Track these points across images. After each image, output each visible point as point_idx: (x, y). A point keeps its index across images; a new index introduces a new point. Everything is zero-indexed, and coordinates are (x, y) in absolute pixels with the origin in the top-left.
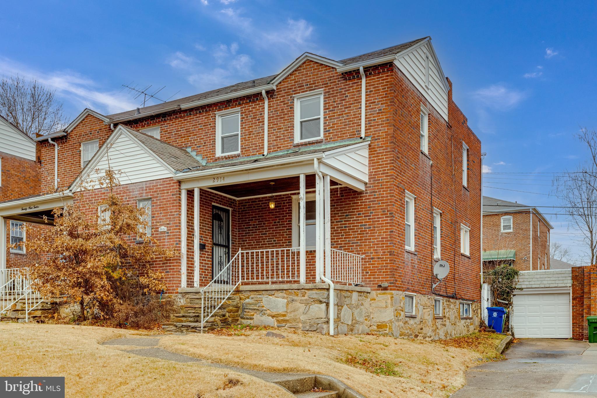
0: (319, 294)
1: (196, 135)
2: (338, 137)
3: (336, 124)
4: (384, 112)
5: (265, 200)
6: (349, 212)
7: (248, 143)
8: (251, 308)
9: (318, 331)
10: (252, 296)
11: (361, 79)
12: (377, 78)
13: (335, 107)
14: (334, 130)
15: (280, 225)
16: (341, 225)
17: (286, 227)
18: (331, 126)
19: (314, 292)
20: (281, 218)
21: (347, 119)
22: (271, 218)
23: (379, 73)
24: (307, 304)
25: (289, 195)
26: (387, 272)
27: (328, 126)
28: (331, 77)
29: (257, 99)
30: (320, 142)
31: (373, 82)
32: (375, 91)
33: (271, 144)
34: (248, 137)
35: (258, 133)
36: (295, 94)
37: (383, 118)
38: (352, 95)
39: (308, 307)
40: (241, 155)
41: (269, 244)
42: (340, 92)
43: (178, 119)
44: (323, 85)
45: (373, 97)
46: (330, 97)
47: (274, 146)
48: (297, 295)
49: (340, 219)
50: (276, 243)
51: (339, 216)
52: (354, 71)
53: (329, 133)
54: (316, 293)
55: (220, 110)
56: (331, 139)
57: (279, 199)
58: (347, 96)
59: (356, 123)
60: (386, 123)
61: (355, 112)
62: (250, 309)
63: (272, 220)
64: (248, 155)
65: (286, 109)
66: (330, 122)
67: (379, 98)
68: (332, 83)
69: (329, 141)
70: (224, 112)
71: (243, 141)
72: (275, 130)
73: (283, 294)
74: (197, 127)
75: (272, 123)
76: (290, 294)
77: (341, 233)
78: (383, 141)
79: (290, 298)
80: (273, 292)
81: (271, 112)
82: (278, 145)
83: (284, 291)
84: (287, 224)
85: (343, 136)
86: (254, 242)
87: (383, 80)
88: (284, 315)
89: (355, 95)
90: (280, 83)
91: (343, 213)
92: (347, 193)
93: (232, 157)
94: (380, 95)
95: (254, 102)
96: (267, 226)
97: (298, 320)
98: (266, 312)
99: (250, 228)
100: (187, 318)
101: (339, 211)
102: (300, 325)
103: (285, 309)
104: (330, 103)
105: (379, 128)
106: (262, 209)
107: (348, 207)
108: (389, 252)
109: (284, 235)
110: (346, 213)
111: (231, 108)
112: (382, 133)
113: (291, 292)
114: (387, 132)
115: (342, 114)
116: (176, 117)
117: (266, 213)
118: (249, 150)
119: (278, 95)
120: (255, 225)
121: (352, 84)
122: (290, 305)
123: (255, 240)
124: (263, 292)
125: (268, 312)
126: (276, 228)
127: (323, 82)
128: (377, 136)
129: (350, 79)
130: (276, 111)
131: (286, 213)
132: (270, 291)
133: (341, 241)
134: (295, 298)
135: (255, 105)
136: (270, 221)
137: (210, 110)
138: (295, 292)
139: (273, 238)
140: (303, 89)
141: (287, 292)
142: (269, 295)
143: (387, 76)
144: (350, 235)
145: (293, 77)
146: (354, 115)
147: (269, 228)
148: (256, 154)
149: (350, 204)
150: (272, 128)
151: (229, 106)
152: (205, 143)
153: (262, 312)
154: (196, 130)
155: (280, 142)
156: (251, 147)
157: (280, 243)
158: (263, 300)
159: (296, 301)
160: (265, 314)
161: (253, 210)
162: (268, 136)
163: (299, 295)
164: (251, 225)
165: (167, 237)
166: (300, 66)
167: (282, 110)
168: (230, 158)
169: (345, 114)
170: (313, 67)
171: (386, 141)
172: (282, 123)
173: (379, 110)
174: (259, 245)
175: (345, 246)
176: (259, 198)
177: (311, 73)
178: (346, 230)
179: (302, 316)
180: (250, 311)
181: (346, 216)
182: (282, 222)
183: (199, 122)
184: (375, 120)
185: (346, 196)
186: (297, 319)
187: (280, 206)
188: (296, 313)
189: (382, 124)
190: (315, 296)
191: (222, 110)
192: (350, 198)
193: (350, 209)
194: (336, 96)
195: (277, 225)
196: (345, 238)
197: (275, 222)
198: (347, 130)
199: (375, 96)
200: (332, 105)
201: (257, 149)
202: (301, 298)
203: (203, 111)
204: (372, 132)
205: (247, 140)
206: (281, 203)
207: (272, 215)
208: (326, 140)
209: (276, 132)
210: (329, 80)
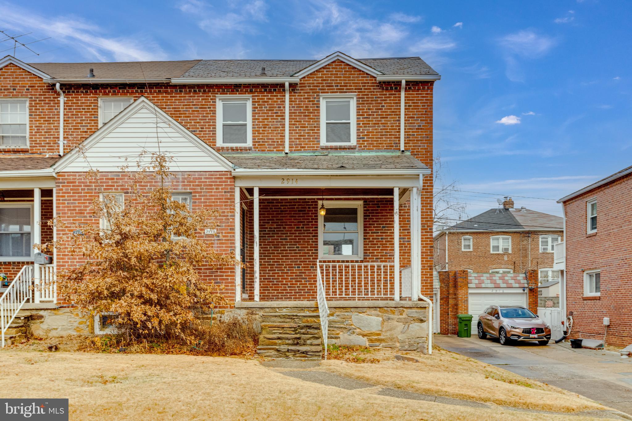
0: (419, 312)
1: (188, 117)
2: (374, 146)
3: (372, 132)
4: (423, 129)
5: (285, 203)
6: (386, 224)
7: (262, 136)
8: (337, 326)
9: (418, 350)
10: (338, 313)
11: (400, 91)
12: (417, 94)
13: (370, 115)
14: (369, 138)
15: (304, 230)
16: (376, 236)
17: (312, 233)
18: (366, 133)
19: (414, 310)
20: (306, 223)
21: (384, 129)
22: (293, 222)
23: (419, 89)
24: (406, 322)
25: (316, 200)
26: (427, 286)
27: (362, 132)
28: (365, 83)
29: (275, 90)
30: (352, 149)
31: (412, 97)
32: (414, 106)
33: (293, 142)
34: (263, 131)
35: (276, 128)
36: (322, 92)
37: (423, 135)
38: (389, 106)
39: (407, 326)
40: (253, 149)
41: (290, 250)
42: (375, 101)
43: (161, 94)
44: (355, 89)
45: (412, 112)
46: (364, 104)
47: (297, 144)
48: (394, 313)
49: (376, 230)
50: (299, 250)
51: (374, 227)
52: (393, 82)
53: (364, 141)
54: (416, 312)
55: (223, 93)
56: (365, 146)
57: (303, 202)
58: (383, 106)
59: (393, 135)
60: (426, 140)
61: (392, 123)
62: (335, 327)
63: (295, 225)
64: (262, 150)
65: (311, 107)
66: (365, 130)
67: (419, 114)
68: (366, 89)
69: (363, 149)
70: (228, 96)
71: (255, 133)
72: (298, 127)
73: (377, 312)
74: (191, 108)
75: (294, 119)
76: (387, 312)
77: (378, 244)
78: (423, 157)
79: (385, 316)
80: (365, 310)
81: (292, 107)
82: (301, 144)
83: (378, 309)
84: (313, 230)
85: (379, 146)
86: (270, 248)
87: (423, 97)
88: (379, 334)
89: (392, 106)
90: (304, 77)
91: (380, 224)
92: (384, 204)
93: (241, 150)
94: (420, 112)
95: (270, 92)
96: (288, 231)
97: (396, 339)
98: (355, 330)
99: (265, 231)
100: (283, 340)
101: (375, 221)
102: (398, 345)
103: (380, 328)
104: (364, 109)
105: (418, 143)
106: (281, 211)
107: (385, 219)
108: (429, 266)
109: (309, 242)
110: (383, 224)
111: (239, 94)
112: (421, 149)
113: (387, 310)
114: (427, 149)
115: (378, 124)
116: (160, 92)
117: (287, 217)
118: (264, 145)
119: (302, 90)
120: (271, 228)
121: (389, 94)
122: (386, 323)
123: (273, 245)
124: (352, 310)
125: (358, 330)
126: (299, 234)
127: (356, 86)
128: (417, 152)
129: (387, 89)
130: (299, 107)
131: (312, 219)
132: (361, 309)
133: (377, 253)
134: (392, 316)
135: (271, 96)
136: (291, 225)
137: (209, 91)
138: (391, 310)
139: (296, 245)
140: (332, 89)
141: (381, 310)
142: (359, 313)
143: (427, 94)
144: (387, 247)
145: (320, 75)
146: (391, 126)
147: (290, 233)
148: (273, 151)
149: (387, 216)
150: (294, 124)
151: (238, 91)
152: (201, 128)
153: (349, 330)
154: (189, 111)
155: (304, 142)
156: (266, 142)
157: (304, 250)
158: (353, 317)
159: (392, 319)
160: (354, 332)
161: (269, 211)
162: (290, 133)
163: (396, 313)
164: (267, 228)
165: (216, 242)
166: (328, 65)
167: (306, 107)
168: (238, 150)
169: (381, 124)
170: (344, 68)
171: (426, 157)
172: (307, 121)
173: (418, 126)
174: (278, 250)
175: (382, 258)
176: (278, 199)
177: (342, 74)
178: (383, 241)
179: (400, 335)
180: (335, 329)
181: (383, 227)
182: (306, 228)
183: (193, 102)
184: (414, 135)
185: (382, 207)
186: (394, 338)
187: (305, 211)
188: (393, 332)
189: (421, 140)
190: (415, 315)
191: (227, 94)
192: (386, 210)
193: (387, 221)
194: (371, 104)
195: (301, 231)
196: (381, 250)
197: (299, 228)
198: (383, 141)
199: (414, 112)
200: (366, 112)
201: (274, 145)
202: (398, 317)
203: (200, 91)
204: (411, 146)
205: (260, 133)
206: (306, 208)
207: (294, 219)
208: (359, 147)
209: (299, 130)
210: (363, 86)
